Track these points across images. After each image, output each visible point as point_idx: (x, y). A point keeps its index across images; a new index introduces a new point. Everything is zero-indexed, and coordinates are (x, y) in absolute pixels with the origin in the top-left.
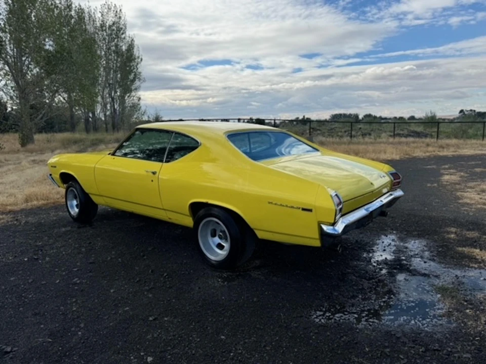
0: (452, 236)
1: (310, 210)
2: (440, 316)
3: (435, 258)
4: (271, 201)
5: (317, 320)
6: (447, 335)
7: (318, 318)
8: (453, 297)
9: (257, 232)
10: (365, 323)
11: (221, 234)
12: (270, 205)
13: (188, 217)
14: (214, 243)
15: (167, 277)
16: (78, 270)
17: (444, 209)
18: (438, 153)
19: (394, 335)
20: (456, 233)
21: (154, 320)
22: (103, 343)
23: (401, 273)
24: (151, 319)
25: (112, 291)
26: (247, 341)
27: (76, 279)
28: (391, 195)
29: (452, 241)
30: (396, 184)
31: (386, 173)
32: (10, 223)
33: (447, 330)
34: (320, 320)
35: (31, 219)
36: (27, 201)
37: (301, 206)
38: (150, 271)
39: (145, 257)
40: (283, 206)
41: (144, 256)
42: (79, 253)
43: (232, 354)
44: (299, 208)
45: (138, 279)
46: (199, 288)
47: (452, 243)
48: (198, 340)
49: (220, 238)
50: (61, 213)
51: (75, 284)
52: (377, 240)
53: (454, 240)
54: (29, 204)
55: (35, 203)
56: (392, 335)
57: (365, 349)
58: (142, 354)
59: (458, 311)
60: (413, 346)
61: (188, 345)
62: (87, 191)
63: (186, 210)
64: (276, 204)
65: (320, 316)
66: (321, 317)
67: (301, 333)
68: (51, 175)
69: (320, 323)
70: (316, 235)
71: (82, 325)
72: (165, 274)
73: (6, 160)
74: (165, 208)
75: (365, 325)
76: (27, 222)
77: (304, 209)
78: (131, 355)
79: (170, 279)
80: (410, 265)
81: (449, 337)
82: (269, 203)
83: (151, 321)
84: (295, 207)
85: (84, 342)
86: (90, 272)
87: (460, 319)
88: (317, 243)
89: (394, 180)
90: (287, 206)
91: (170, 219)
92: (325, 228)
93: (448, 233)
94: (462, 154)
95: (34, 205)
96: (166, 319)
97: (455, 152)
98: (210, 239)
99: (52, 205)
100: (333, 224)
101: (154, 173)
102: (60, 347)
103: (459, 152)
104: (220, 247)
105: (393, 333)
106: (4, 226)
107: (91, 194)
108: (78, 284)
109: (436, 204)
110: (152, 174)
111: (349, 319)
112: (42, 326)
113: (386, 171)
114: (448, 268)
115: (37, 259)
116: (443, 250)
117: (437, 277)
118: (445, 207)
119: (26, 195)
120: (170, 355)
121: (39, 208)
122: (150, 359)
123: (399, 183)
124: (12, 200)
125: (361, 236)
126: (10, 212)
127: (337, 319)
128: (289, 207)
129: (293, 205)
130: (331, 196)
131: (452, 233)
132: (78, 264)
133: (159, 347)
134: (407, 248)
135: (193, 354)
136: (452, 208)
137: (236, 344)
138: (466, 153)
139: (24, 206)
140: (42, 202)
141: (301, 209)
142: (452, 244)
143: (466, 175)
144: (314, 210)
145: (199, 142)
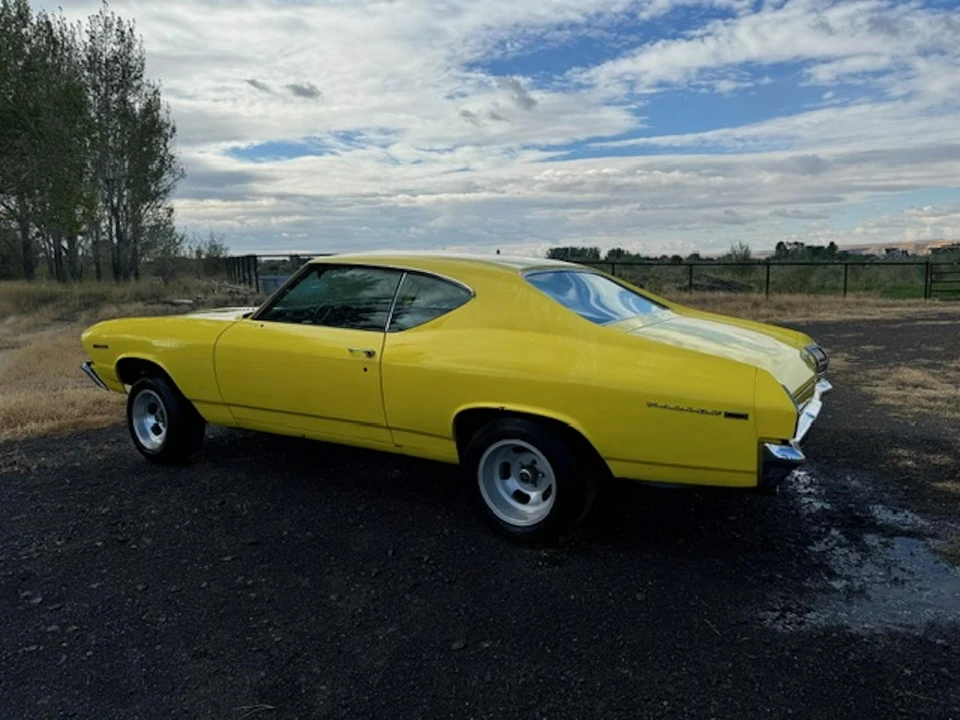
0: (909, 463)
1: (744, 417)
3: (906, 503)
4: (652, 402)
9: (611, 465)
11: (524, 470)
12: (653, 408)
13: (448, 442)
14: (507, 491)
18: (779, 318)
20: (911, 458)
21: (464, 648)
27: (241, 578)
29: (914, 472)
37: (723, 410)
38: (391, 553)
40: (682, 410)
44: (720, 413)
47: (917, 475)
49: (520, 479)
50: (106, 447)
51: (245, 587)
53: (915, 469)
54: (19, 429)
55: (32, 426)
62: (188, 394)
63: (448, 428)
64: (665, 407)
68: (89, 364)
69: (787, 631)
70: (752, 464)
72: (426, 558)
76: (42, 467)
77: (728, 415)
79: (441, 566)
82: (650, 405)
83: (459, 650)
84: (708, 411)
88: (751, 481)
90: (691, 410)
91: (397, 446)
92: (774, 449)
94: (821, 319)
96: (486, 645)
97: (807, 316)
98: (499, 484)
101: (370, 354)
103: (813, 317)
104: (521, 497)
107: (194, 400)
108: (252, 587)
110: (364, 357)
114: (940, 520)
115: (126, 541)
116: (912, 488)
117: (933, 536)
121: (45, 436)
128: (698, 412)
131: (905, 458)
132: (225, 548)
134: (845, 487)
138: (827, 319)
140: (48, 425)
141: (723, 415)
142: (919, 478)
143: (854, 358)
144: (750, 417)
145: (471, 290)
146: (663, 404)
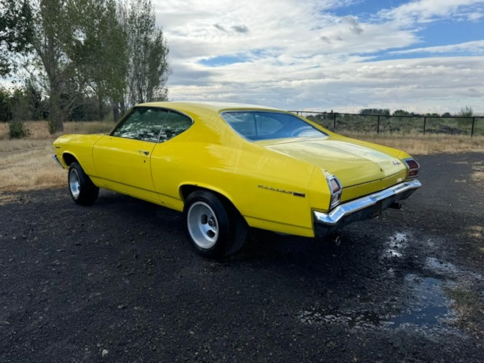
0: (477, 235)
1: (303, 196)
2: (451, 325)
3: (453, 258)
4: (261, 185)
5: (303, 321)
6: (457, 349)
7: (304, 318)
8: (469, 304)
9: (247, 219)
10: (359, 327)
11: (211, 220)
12: (261, 188)
13: (179, 201)
14: (204, 230)
15: (150, 263)
16: (61, 251)
17: (471, 206)
18: (472, 150)
19: (392, 344)
20: (481, 232)
21: (123, 308)
22: (60, 330)
23: (411, 273)
24: (120, 307)
25: (89, 275)
26: (217, 338)
27: (57, 261)
28: (406, 185)
29: (475, 240)
30: (414, 173)
31: (401, 160)
32: (13, 202)
33: (458, 343)
34: (307, 321)
35: (35, 200)
36: (38, 182)
37: (293, 191)
38: (135, 256)
39: (134, 242)
41: (132, 240)
42: (68, 234)
43: (196, 353)
45: (119, 264)
46: (181, 277)
47: (476, 242)
48: (164, 334)
49: (211, 225)
50: (65, 195)
51: (54, 265)
52: (388, 236)
53: (478, 239)
54: (40, 185)
55: (45, 184)
56: (388, 343)
57: (353, 358)
58: (98, 345)
59: (473, 320)
60: (412, 359)
61: (151, 338)
62: (87, 172)
63: (177, 193)
65: (308, 315)
66: (308, 318)
67: (281, 333)
68: (56, 156)
69: (306, 324)
70: (309, 224)
71: (46, 309)
72: (149, 261)
73: (33, 146)
74: (157, 191)
75: (358, 330)
76: (30, 202)
77: (296, 194)
78: (86, 346)
79: (153, 266)
80: (423, 265)
81: (459, 351)
82: (259, 186)
83: (120, 309)
84: (286, 191)
85: (41, 328)
86: (73, 254)
87: (475, 331)
88: (310, 234)
89: (410, 168)
90: (278, 190)
91: (162, 202)
93: (473, 231)
95: (44, 187)
96: (136, 308)
98: (201, 226)
99: (61, 187)
100: (328, 212)
101: (146, 153)
102: (15, 331)
104: (211, 234)
105: (390, 341)
106: (7, 205)
107: (91, 176)
108: (57, 266)
109: (461, 201)
110: (144, 155)
111: (340, 322)
112: (5, 307)
113: (401, 158)
114: (468, 270)
115: (25, 238)
116: (464, 250)
117: (454, 279)
118: (472, 204)
119: (38, 178)
120: (128, 349)
122: (105, 352)
123: (416, 172)
124: (24, 182)
125: (371, 230)
126: (19, 192)
127: (327, 320)
128: (281, 191)
129: (284, 190)
130: (327, 180)
131: (477, 231)
132: (65, 245)
133: (119, 339)
134: (422, 246)
135: (154, 350)
136: (481, 205)
137: (204, 342)
139: (33, 188)
141: (293, 193)
142: (476, 244)
144: (306, 196)
145: (193, 119)
146: (265, 186)
